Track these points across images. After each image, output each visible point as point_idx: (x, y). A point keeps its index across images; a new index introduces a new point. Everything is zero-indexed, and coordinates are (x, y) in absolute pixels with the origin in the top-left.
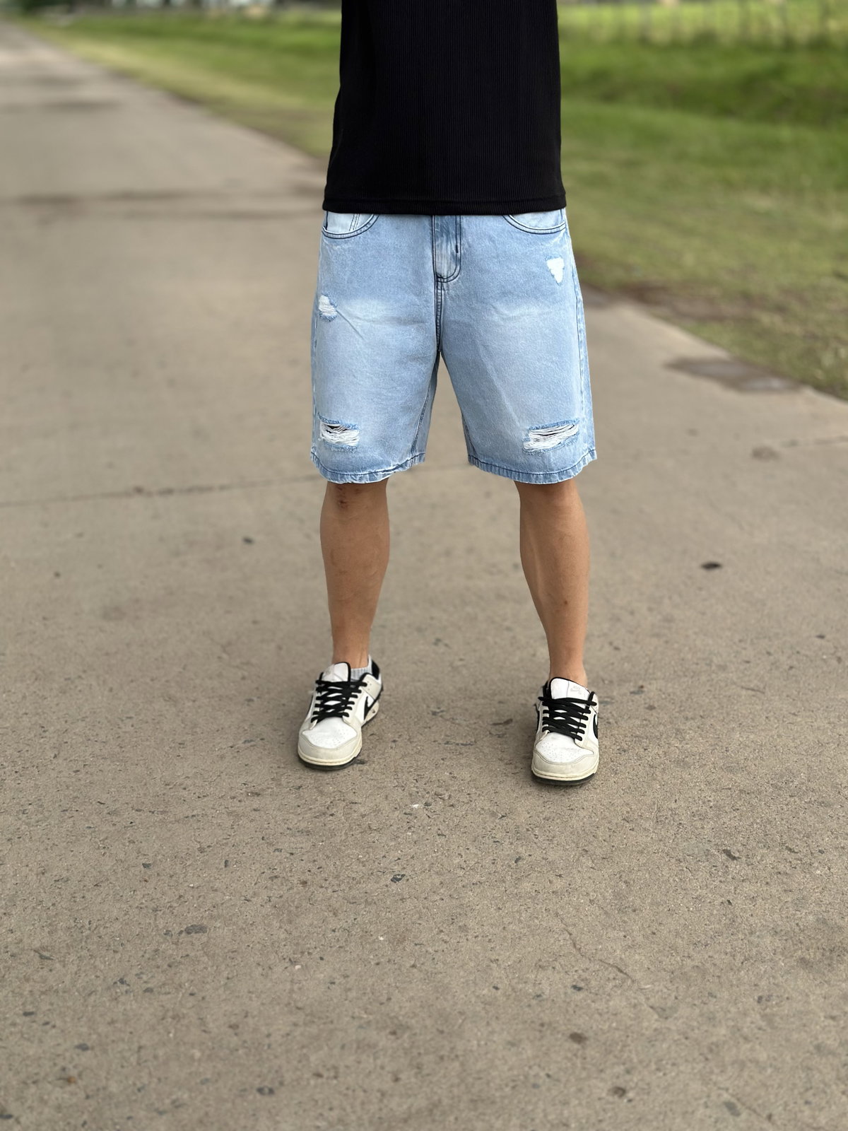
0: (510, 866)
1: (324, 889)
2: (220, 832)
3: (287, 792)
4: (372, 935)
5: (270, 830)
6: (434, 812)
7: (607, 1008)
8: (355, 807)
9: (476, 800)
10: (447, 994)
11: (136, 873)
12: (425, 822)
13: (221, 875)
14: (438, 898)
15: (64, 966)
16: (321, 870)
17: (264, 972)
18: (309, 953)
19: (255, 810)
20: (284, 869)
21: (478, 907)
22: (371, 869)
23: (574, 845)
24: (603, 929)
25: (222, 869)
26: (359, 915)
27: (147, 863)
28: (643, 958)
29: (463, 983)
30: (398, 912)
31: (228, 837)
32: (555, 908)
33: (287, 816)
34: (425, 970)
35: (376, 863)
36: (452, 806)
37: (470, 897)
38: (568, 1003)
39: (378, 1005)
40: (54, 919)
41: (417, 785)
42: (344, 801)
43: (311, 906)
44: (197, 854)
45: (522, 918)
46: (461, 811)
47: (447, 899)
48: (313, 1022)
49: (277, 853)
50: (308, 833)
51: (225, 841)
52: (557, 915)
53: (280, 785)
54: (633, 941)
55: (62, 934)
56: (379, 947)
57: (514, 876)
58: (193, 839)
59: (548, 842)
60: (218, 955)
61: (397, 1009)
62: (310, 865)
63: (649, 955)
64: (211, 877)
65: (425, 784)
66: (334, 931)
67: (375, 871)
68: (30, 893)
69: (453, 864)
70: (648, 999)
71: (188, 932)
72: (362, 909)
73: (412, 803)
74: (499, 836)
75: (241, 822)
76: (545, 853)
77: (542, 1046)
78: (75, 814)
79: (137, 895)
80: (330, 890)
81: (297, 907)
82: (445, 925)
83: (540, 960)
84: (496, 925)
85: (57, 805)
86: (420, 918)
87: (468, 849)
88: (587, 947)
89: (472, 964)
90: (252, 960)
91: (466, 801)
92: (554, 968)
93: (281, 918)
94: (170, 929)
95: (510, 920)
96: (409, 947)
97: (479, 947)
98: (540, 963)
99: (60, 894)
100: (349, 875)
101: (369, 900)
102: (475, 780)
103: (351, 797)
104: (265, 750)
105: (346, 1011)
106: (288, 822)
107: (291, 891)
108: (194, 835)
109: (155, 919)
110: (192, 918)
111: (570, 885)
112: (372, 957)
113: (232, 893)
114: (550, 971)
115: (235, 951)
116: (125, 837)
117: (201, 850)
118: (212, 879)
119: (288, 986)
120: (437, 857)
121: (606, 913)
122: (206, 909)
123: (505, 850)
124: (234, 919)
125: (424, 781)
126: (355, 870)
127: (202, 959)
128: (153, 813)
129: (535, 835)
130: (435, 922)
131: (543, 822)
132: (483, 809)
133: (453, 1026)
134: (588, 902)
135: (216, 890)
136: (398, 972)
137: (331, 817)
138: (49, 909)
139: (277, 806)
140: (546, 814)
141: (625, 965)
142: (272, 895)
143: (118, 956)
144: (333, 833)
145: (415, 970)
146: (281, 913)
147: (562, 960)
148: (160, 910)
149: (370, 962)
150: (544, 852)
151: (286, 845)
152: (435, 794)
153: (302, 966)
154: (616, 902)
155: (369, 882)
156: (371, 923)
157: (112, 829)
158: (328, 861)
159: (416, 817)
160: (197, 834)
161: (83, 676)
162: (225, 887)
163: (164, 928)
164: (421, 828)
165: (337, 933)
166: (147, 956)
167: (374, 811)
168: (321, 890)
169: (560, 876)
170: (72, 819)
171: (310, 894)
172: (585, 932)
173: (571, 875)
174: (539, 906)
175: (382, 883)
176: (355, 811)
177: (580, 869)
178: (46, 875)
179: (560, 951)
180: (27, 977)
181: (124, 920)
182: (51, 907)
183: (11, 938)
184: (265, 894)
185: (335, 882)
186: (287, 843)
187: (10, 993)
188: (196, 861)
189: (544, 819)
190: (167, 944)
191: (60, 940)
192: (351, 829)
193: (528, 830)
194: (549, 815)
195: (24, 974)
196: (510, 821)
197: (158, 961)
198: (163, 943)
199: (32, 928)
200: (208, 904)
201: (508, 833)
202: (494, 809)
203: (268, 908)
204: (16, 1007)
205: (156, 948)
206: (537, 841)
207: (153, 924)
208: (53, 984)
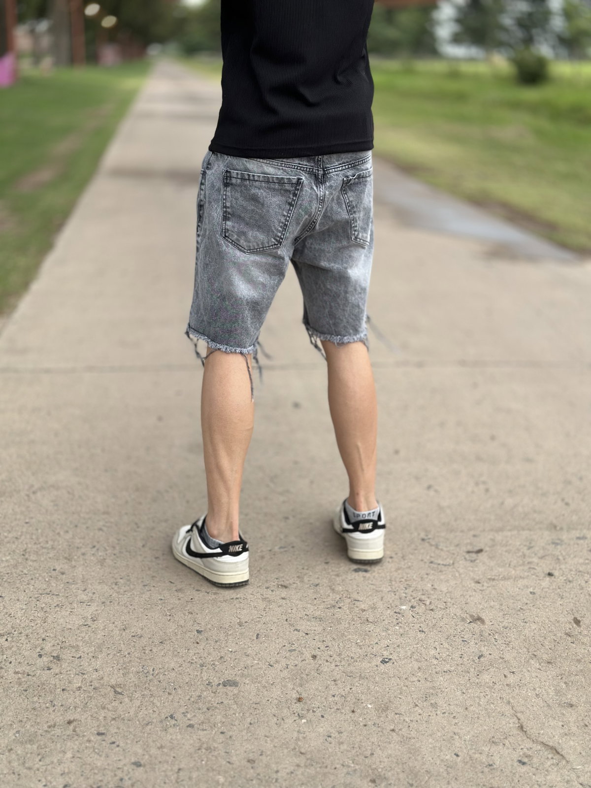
0: (474, 661)
1: (329, 663)
2: (256, 612)
3: (308, 588)
4: (362, 703)
5: (292, 615)
6: (418, 613)
7: (545, 781)
8: (357, 603)
9: (450, 607)
10: (418, 755)
11: (192, 636)
12: (411, 620)
13: (253, 644)
14: (415, 679)
15: (131, 701)
16: (327, 648)
17: (278, 722)
18: (314, 711)
19: (283, 599)
20: (300, 645)
21: (446, 690)
22: (366, 652)
23: (525, 650)
24: (545, 718)
25: (253, 640)
26: (354, 686)
27: (200, 630)
28: (577, 744)
29: (431, 748)
30: (384, 687)
31: (261, 617)
32: (508, 697)
33: (307, 605)
34: (402, 734)
35: (370, 648)
36: (432, 610)
37: (441, 680)
38: (514, 773)
39: (363, 757)
40: (128, 664)
41: (406, 591)
42: (350, 598)
43: (318, 675)
44: (237, 626)
45: (481, 703)
46: (439, 614)
47: (423, 681)
48: (312, 765)
49: (296, 632)
50: (321, 619)
51: (258, 619)
52: (509, 702)
53: (303, 582)
54: (569, 730)
55: (132, 677)
56: (367, 713)
57: (477, 669)
58: (235, 615)
59: (505, 646)
60: (245, 705)
61: (378, 763)
62: (320, 644)
63: (581, 742)
64: (245, 645)
65: (412, 592)
66: (334, 696)
67: (369, 653)
68: (113, 643)
69: (429, 654)
70: (578, 777)
71: (224, 684)
72: (357, 681)
73: (402, 604)
74: (466, 637)
75: (272, 606)
76: (503, 654)
78: (152, 589)
79: (190, 653)
81: (307, 675)
82: (419, 701)
83: (493, 737)
84: (460, 706)
85: (140, 581)
86: (401, 693)
87: (442, 644)
88: (532, 731)
89: (439, 734)
90: (270, 711)
91: (442, 607)
92: (504, 744)
93: (295, 681)
94: (211, 681)
95: (472, 703)
96: (391, 715)
97: (446, 722)
98: (494, 740)
99: (134, 646)
100: (349, 655)
101: (363, 675)
102: (450, 592)
103: (355, 596)
104: (294, 555)
105: (338, 759)
106: (306, 610)
107: (304, 662)
108: (236, 612)
109: (201, 673)
110: (229, 675)
111: (520, 680)
112: (361, 719)
113: (259, 659)
114: (501, 747)
115: (258, 703)
116: (186, 609)
117: (240, 624)
118: (246, 647)
119: (295, 735)
120: (417, 648)
121: (549, 706)
122: (240, 669)
123: (471, 647)
124: (259, 679)
125: (412, 589)
126: (354, 651)
127: (233, 706)
128: (207, 593)
129: (495, 639)
130: (412, 698)
131: (501, 629)
132: (455, 615)
133: (421, 782)
134: (534, 696)
135: (248, 656)
136: (381, 734)
137: (339, 609)
138: (125, 656)
139: (299, 597)
140: (505, 624)
141: (562, 748)
142: (289, 663)
143: (171, 698)
144: (339, 621)
145: (394, 734)
146: (295, 678)
147: (511, 739)
148: (206, 666)
149: (359, 724)
150: (502, 652)
151: (303, 627)
152: (419, 600)
153: (307, 720)
154: (557, 697)
155: (364, 662)
156: (362, 693)
157: (177, 602)
158: (334, 643)
159: (403, 616)
160: (238, 612)
162: (255, 654)
163: (207, 680)
164: (407, 624)
165: (336, 698)
166: (192, 699)
167: (372, 608)
168: (327, 664)
169: (513, 673)
170: (150, 592)
171: (317, 666)
172: (530, 719)
173: (522, 673)
174: (495, 695)
175: (374, 663)
176: (357, 607)
177: (529, 669)
178: (126, 631)
179: (509, 732)
180: (103, 706)
181: (179, 671)
182: (127, 655)
183: (95, 675)
184: (284, 662)
185: (338, 659)
186: (304, 626)
187: (90, 717)
188: (236, 632)
189: (503, 627)
190: (208, 692)
191: (130, 681)
192: (353, 620)
193: (490, 635)
194: (507, 625)
195: (101, 703)
196: (476, 626)
197: (200, 704)
198: (205, 691)
199: (111, 669)
200: (242, 665)
201: (474, 635)
202: (464, 616)
203: (285, 673)
204: (92, 727)
205: (200, 694)
206: (496, 643)
207: (199, 676)
208: (122, 713)
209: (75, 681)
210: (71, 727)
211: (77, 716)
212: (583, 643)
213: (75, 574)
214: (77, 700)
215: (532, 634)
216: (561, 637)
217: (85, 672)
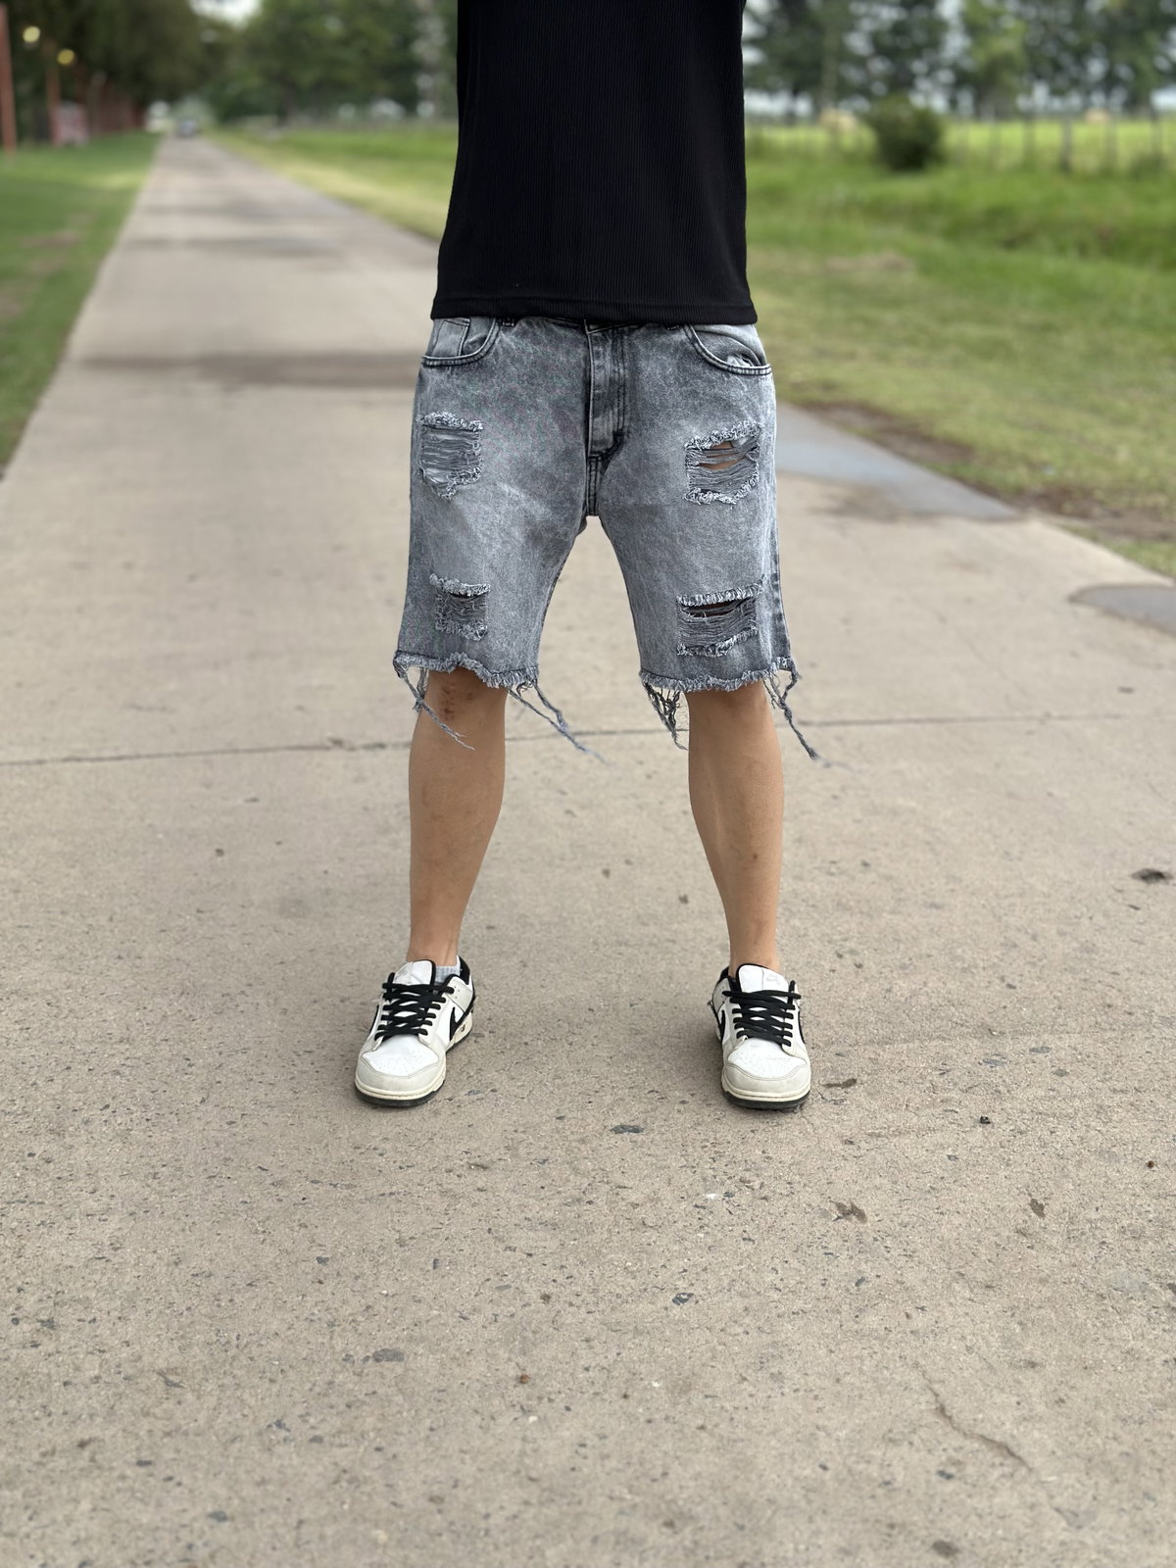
0: (848, 1290)
1: (574, 1308)
2: (430, 1218)
3: (527, 1167)
4: (642, 1379)
5: (500, 1219)
6: (738, 1206)
7: (990, 1507)
8: (623, 1193)
9: (798, 1192)
10: (752, 1471)
11: (308, 1270)
12: (725, 1219)
13: (427, 1280)
14: (740, 1330)
15: (198, 1398)
16: (570, 1280)
17: (484, 1423)
18: (550, 1400)
19: (480, 1190)
20: (519, 1275)
21: (799, 1348)
22: (644, 1283)
23: (943, 1265)
24: (985, 1390)
25: (428, 1271)
26: (624, 1348)
27: (324, 1256)
28: (1046, 1437)
29: (775, 1457)
30: (681, 1348)
31: (440, 1226)
32: (914, 1355)
33: (526, 1200)
34: (720, 1435)
35: (652, 1276)
36: (765, 1198)
37: (788, 1330)
38: (932, 1496)
39: (648, 1481)
40: (188, 1330)
41: (715, 1165)
42: (608, 1183)
43: (555, 1332)
44: (395, 1247)
45: (865, 1368)
46: (778, 1206)
47: (754, 1333)
48: (553, 1500)
49: (509, 1253)
50: (555, 1226)
51: (435, 1232)
52: (916, 1365)
53: (516, 1156)
54: (1031, 1410)
55: (198, 1351)
56: (652, 1397)
57: (854, 1305)
58: (389, 1225)
59: (905, 1259)
60: (419, 1394)
61: (676, 1490)
62: (555, 1274)
63: (1054, 1432)
64: (413, 1281)
65: (727, 1165)
66: (587, 1369)
67: (651, 1286)
68: (156, 1291)
69: (764, 1281)
70: (1052, 1497)
71: (377, 1358)
72: (629, 1340)
73: (706, 1191)
74: (833, 1245)
75: (460, 1205)
76: (901, 1275)
77: (892, 1557)
78: (226, 1182)
79: (307, 1301)
80: (583, 1309)
81: (534, 1332)
82: (750, 1371)
83: (890, 1431)
84: (825, 1375)
85: (202, 1168)
86: (714, 1358)
87: (786, 1262)
88: (961, 1416)
89: (789, 1430)
90: (467, 1403)
91: (785, 1192)
92: (911, 1443)
93: (511, 1346)
94: (351, 1353)
95: (848, 1369)
96: (697, 1399)
98: (891, 1435)
99: (198, 1294)
100: (612, 1290)
101: (640, 1327)
102: (799, 1163)
103: (617, 1178)
104: (498, 1104)
105: (601, 1487)
106: (525, 1209)
107: (527, 1308)
108: (392, 1221)
109: (331, 1338)
110: (385, 1339)
111: (937, 1322)
112: (641, 1410)
113: (441, 1307)
114: (905, 1447)
115: (443, 1391)
116: (293, 1218)
117: (401, 1243)
118: (414, 1285)
119: (518, 1445)
120: (740, 1271)
121: (990, 1367)
122: (405, 1327)
123: (841, 1266)
124: (444, 1345)
125: (725, 1161)
126: (621, 1283)
127: (396, 1398)
128: (335, 1186)
129: (886, 1247)
130: (736, 1366)
131: (897, 1229)
132: (810, 1205)
133: (759, 1520)
134: (963, 1350)
135: (420, 1301)
136: (680, 1435)
137: (588, 1206)
138: (182, 1314)
139: (511, 1186)
140: (904, 1218)
141: (1018, 1445)
142: (499, 1312)
143: (275, 1388)
144: (590, 1228)
145: (703, 1434)
146: (512, 1339)
147: (922, 1433)
149: (638, 1419)
150: (899, 1272)
151: (523, 1243)
152: (741, 1181)
153: (539, 1418)
154: (1006, 1351)
155: (641, 1302)
156: (641, 1361)
157: (277, 1206)
158: (582, 1269)
159: (712, 1212)
160: (395, 1220)
161: (248, 992)
162: (432, 1296)
163: (343, 1351)
164: (719, 1228)
165: (591, 1374)
166: (317, 1389)
167: (652, 1200)
168: (571, 1309)
169: (923, 1309)
170: (221, 1189)
171: (553, 1314)
172: (958, 1394)
173: (939, 1308)
174: (890, 1352)
175: (660, 1304)
176: (623, 1199)
177: (952, 1300)
178: (180, 1266)
179: (920, 1419)
180: (145, 1409)
181: (287, 1337)
182: (185, 1313)
183: (125, 1353)
184: (489, 1310)
185: (591, 1299)
186: (523, 1239)
187: (121, 1433)
188: (392, 1257)
189: (900, 1224)
190: (346, 1374)
191: (194, 1360)
192: (617, 1224)
193: (876, 1239)
194: (907, 1220)
195: (141, 1406)
196: (851, 1225)
197: (332, 1397)
198: (340, 1372)
199: (157, 1339)
200: (408, 1321)
201: (846, 1241)
202: (827, 1206)
203: (493, 1331)
204: (127, 1452)
205: (330, 1378)
206: (888, 1255)
207: (327, 1345)
208: (183, 1422)
209: (87, 1366)
210: (86, 1453)
211: (95, 1432)
212: (1050, 1248)
213: (72, 1162)
214: (94, 1402)
215: (955, 1234)
216: (1008, 1237)
217: (106, 1348)
